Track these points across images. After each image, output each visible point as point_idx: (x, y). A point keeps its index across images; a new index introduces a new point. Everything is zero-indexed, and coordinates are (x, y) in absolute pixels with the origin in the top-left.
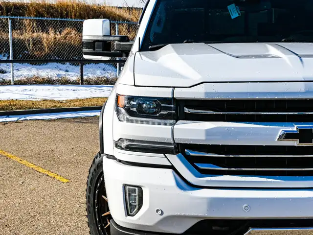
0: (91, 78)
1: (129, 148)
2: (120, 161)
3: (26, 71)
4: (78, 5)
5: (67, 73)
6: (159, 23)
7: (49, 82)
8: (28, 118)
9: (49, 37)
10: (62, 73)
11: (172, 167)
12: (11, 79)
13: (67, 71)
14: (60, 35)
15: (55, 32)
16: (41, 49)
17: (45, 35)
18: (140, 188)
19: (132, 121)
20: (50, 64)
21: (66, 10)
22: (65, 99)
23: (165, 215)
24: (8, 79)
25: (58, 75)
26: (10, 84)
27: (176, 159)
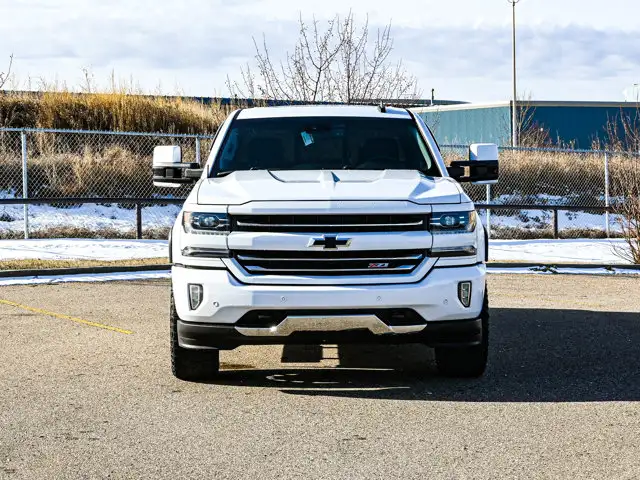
0: (154, 228)
1: (192, 254)
2: (186, 266)
3: (48, 217)
4: (129, 103)
5: (114, 221)
6: (230, 150)
7: (86, 235)
8: (65, 280)
9: (84, 161)
10: (107, 221)
11: (226, 269)
12: (24, 230)
13: (113, 218)
14: (102, 156)
15: (93, 152)
16: (71, 181)
17: (77, 158)
18: (201, 286)
19: (195, 233)
20: (86, 206)
21: (108, 112)
22: (114, 259)
23: (221, 306)
24: (19, 230)
25: (100, 224)
26: (23, 238)
27: (229, 262)
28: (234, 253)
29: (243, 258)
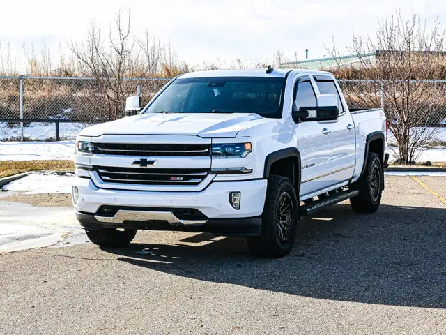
11: (90, 178)
18: (77, 188)
23: (85, 202)
27: (92, 174)
28: (95, 168)
29: (101, 171)
